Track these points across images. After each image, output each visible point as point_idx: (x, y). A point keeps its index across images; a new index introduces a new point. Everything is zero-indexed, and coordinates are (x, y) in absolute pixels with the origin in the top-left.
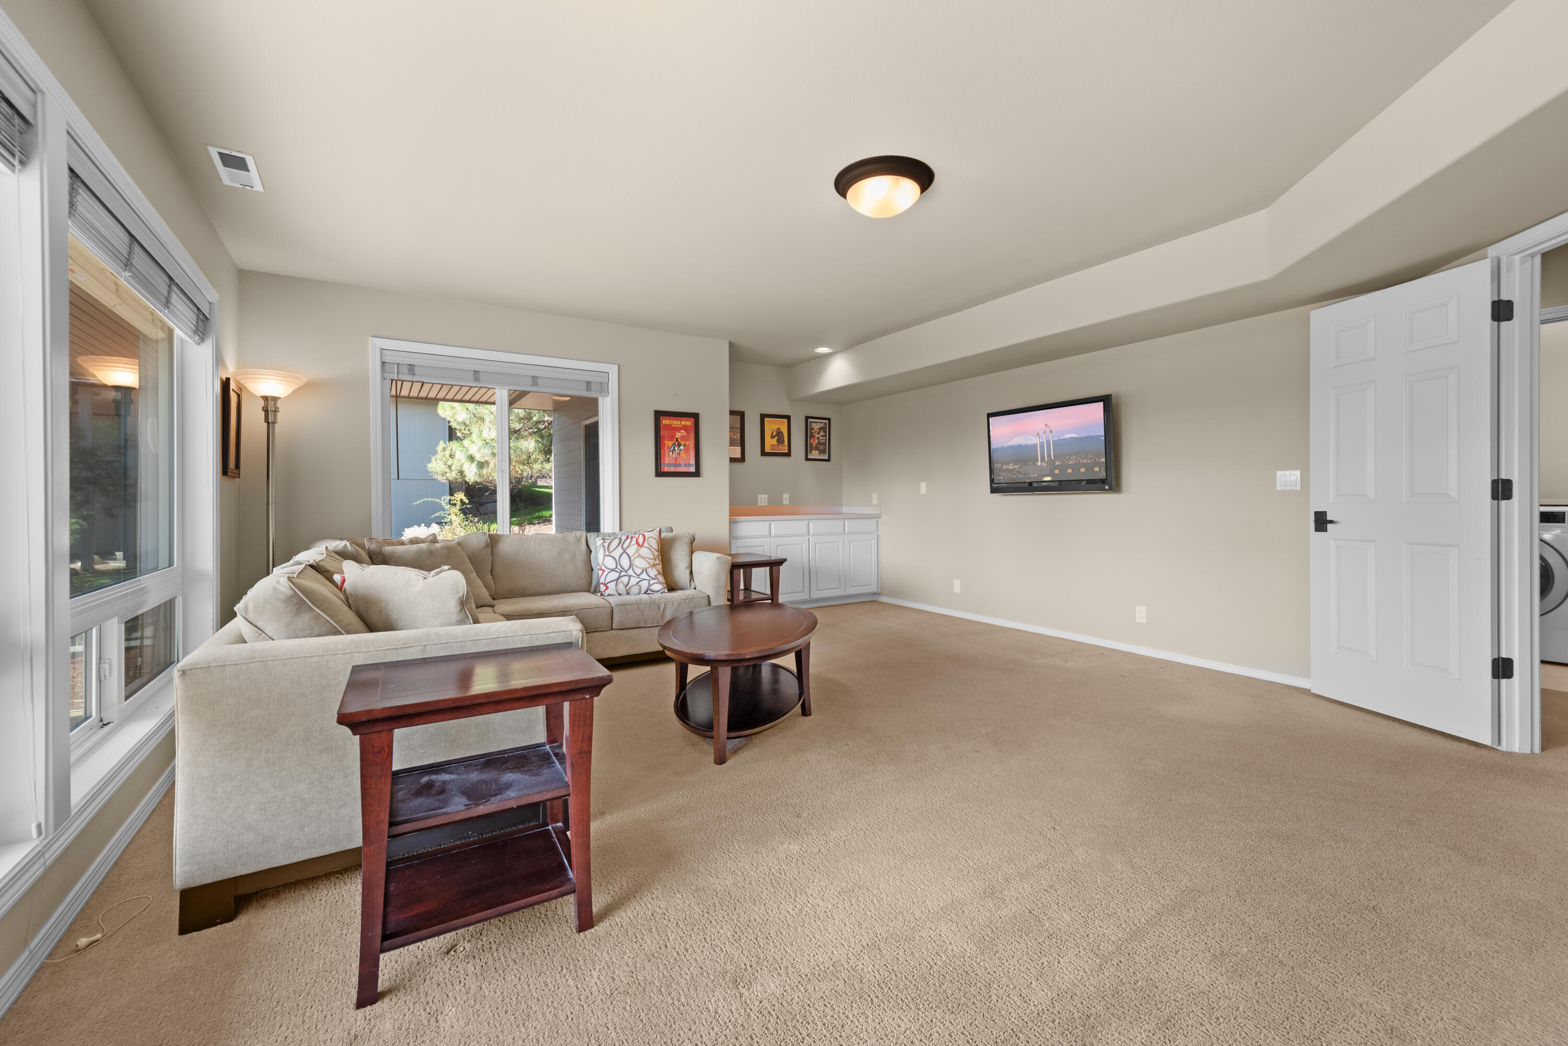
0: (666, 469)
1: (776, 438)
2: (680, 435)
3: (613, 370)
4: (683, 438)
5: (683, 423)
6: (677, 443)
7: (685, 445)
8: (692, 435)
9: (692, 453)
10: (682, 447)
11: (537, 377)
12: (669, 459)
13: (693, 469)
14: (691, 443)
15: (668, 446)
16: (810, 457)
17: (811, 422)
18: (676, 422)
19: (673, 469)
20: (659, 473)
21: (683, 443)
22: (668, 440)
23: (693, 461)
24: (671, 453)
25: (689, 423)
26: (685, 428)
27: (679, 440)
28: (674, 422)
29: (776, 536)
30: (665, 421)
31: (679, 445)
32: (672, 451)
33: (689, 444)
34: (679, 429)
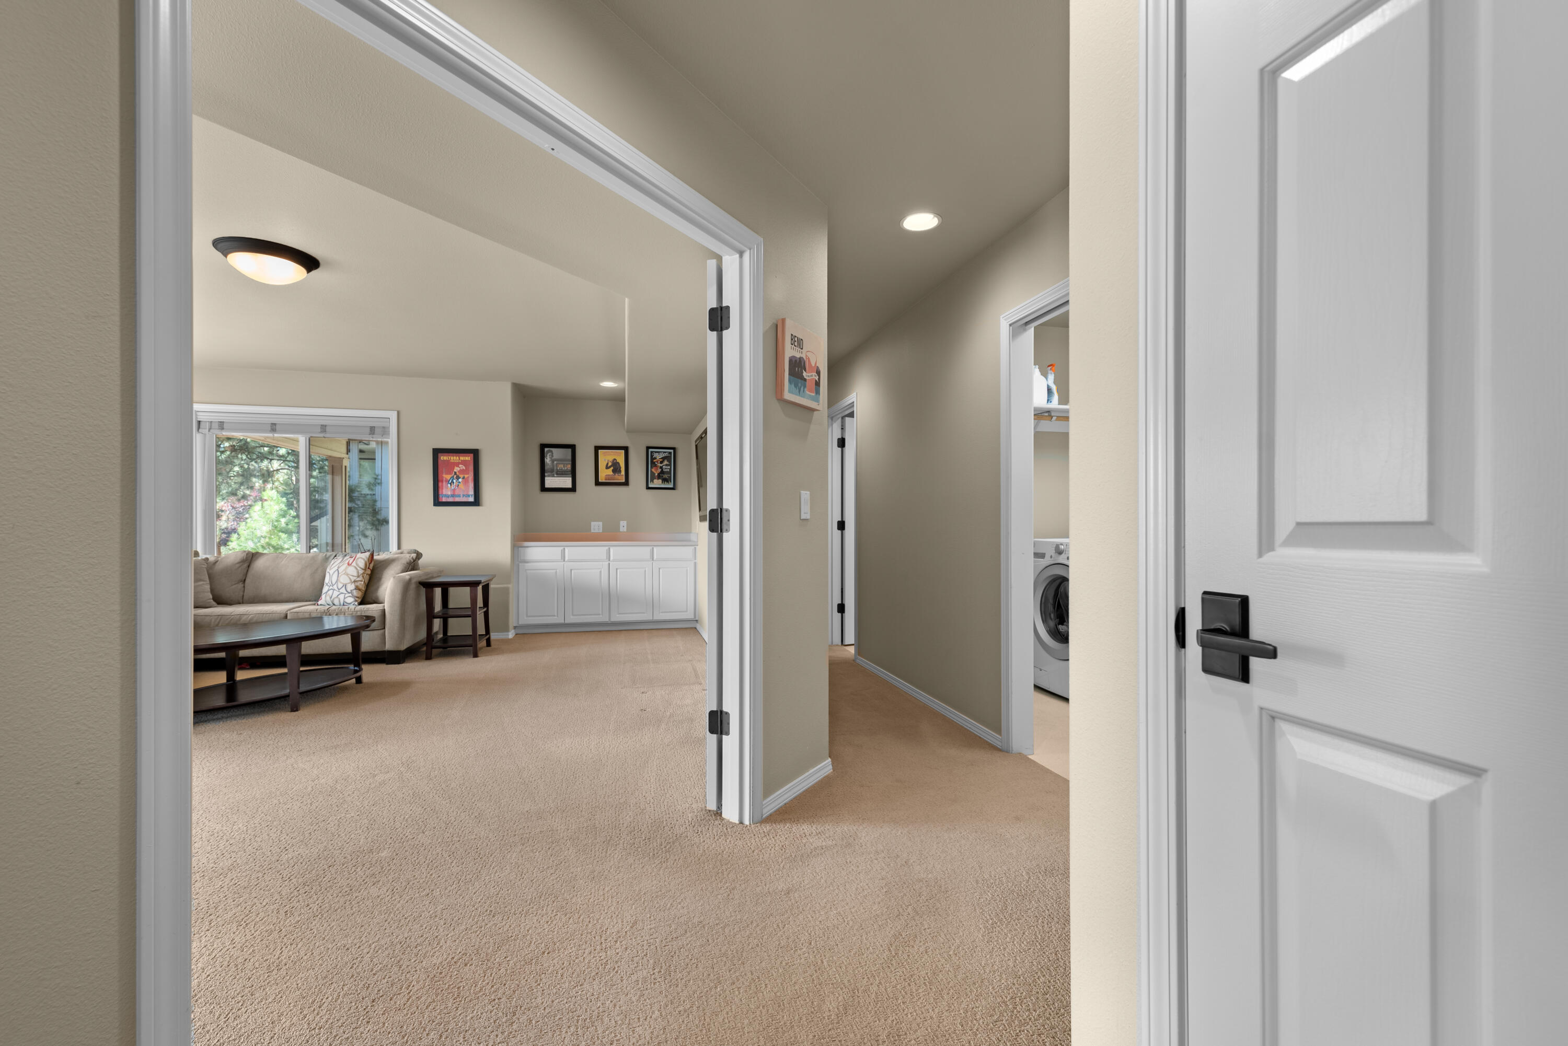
0: (444, 500)
1: (612, 468)
2: (459, 469)
3: (393, 416)
4: (461, 471)
5: (462, 458)
6: (455, 476)
7: (463, 478)
8: (471, 468)
9: (471, 485)
10: (460, 480)
11: (326, 426)
12: (446, 492)
13: (471, 499)
14: (470, 476)
15: (446, 479)
16: (650, 486)
17: (652, 452)
18: (455, 457)
19: (451, 500)
20: (437, 502)
21: (461, 476)
22: (446, 474)
23: (471, 492)
24: (449, 485)
25: (468, 458)
26: (464, 463)
27: (458, 473)
28: (452, 458)
29: (569, 561)
30: (443, 458)
31: (458, 478)
32: (450, 484)
33: (468, 477)
34: (457, 464)
